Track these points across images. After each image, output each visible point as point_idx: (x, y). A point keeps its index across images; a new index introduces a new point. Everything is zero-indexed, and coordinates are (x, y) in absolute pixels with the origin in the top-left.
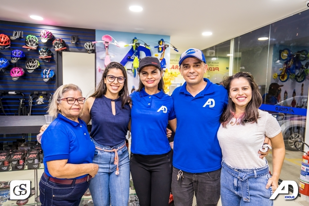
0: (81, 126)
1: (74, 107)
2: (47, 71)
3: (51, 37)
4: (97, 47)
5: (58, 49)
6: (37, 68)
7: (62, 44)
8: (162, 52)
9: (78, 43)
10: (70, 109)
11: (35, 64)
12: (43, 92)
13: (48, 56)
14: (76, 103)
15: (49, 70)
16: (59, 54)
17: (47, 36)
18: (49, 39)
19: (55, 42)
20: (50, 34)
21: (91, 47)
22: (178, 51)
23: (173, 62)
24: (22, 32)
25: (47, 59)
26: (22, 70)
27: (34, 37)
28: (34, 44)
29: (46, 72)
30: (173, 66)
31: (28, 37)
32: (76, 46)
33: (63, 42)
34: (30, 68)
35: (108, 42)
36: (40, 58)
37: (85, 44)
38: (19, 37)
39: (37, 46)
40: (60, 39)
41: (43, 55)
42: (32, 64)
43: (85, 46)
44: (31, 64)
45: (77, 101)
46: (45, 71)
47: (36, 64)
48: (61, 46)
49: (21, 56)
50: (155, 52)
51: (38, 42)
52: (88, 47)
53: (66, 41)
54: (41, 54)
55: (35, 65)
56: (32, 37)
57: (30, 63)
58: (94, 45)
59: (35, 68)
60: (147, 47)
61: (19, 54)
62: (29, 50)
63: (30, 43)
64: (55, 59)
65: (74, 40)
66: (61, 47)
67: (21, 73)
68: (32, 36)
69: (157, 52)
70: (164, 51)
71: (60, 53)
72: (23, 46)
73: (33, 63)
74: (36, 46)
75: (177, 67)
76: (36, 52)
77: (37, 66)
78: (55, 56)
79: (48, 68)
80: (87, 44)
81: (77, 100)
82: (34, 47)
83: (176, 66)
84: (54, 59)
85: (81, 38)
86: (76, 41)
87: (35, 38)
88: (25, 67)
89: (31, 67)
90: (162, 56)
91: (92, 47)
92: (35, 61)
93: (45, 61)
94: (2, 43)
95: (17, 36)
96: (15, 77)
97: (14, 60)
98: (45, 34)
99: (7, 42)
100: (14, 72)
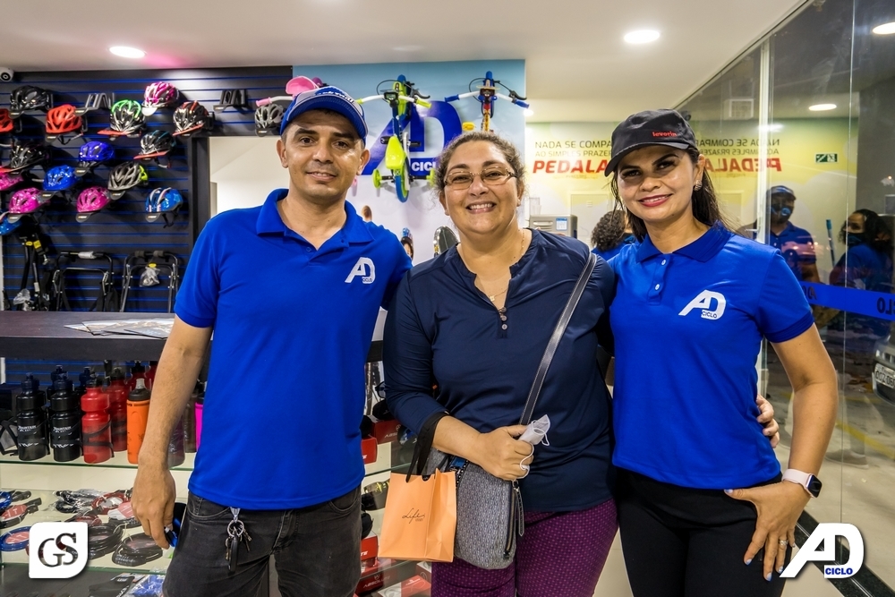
2: (159, 192)
3: (171, 98)
5: (182, 129)
6: (134, 188)
9: (245, 109)
11: (129, 177)
12: (156, 253)
13: (160, 151)
15: (165, 191)
17: (159, 97)
19: (178, 111)
21: (270, 118)
24: (114, 95)
25: (160, 160)
27: (132, 103)
28: (128, 123)
29: (156, 197)
31: (115, 105)
32: (241, 118)
34: (116, 188)
39: (136, 127)
40: (192, 104)
41: (148, 150)
42: (123, 176)
44: (118, 177)
46: (156, 194)
47: (134, 175)
48: (189, 122)
49: (99, 156)
51: (138, 116)
52: (261, 116)
54: (143, 146)
55: (130, 179)
56: (125, 106)
57: (116, 174)
59: (127, 187)
61: (95, 152)
62: (113, 139)
63: (117, 122)
64: (188, 160)
65: (227, 101)
66: (190, 125)
67: (101, 202)
68: (128, 102)
70: (487, 108)
71: (199, 141)
72: (102, 129)
73: (125, 172)
74: (132, 128)
77: (136, 182)
79: (164, 186)
80: (261, 110)
82: (129, 131)
85: (251, 94)
86: (232, 103)
87: (132, 106)
88: (108, 185)
89: (118, 184)
91: (274, 117)
92: (131, 167)
93: (160, 165)
94: (58, 127)
95: (94, 106)
96: (83, 214)
97: (82, 168)
98: (155, 92)
99: (72, 124)
100: (83, 201)
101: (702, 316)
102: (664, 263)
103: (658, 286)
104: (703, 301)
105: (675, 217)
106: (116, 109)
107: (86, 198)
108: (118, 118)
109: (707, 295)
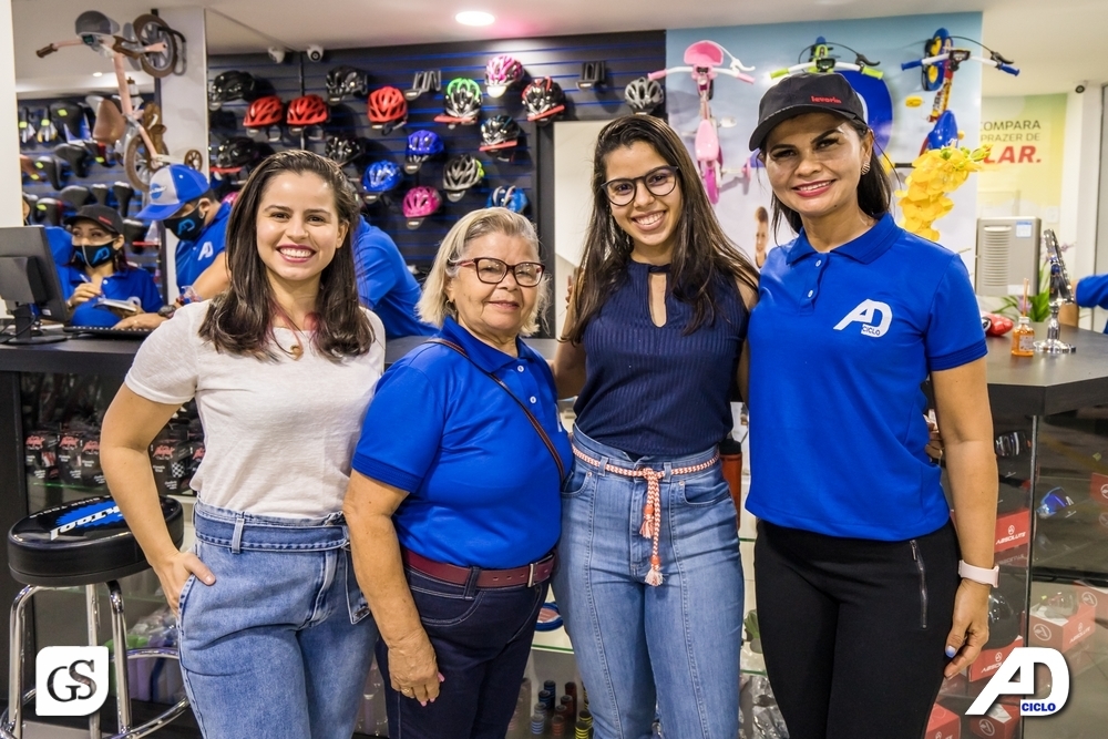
0: (521, 369)
1: (498, 295)
2: (503, 191)
3: (518, 76)
4: (672, 94)
5: (537, 113)
6: (475, 187)
7: (551, 94)
8: (941, 87)
9: (604, 86)
10: (485, 301)
11: (468, 173)
13: (507, 141)
14: (508, 281)
15: (510, 190)
16: (542, 133)
17: (506, 74)
18: (512, 84)
19: (529, 90)
20: (515, 67)
21: (647, 96)
22: (1015, 73)
23: (1010, 130)
24: (439, 73)
25: (505, 152)
26: (435, 194)
27: (469, 82)
28: (468, 107)
29: (501, 196)
30: (1010, 149)
31: (451, 85)
32: (598, 97)
33: (556, 87)
34: (454, 187)
35: (706, 70)
36: (482, 149)
37: (629, 87)
38: (427, 90)
39: (476, 111)
40: (545, 81)
41: (493, 141)
42: (462, 173)
43: (627, 93)
44: (457, 173)
45: (514, 275)
46: (499, 194)
47: (472, 170)
48: (546, 104)
49: (431, 149)
50: (911, 90)
51: (480, 98)
52: (636, 95)
53: (564, 85)
54: (485, 135)
55: (469, 176)
56: (464, 86)
57: (454, 170)
58: (659, 86)
59: (467, 186)
60: (868, 71)
61: (426, 144)
62: (452, 127)
63: (455, 106)
64: (532, 152)
65: (589, 76)
66: (547, 106)
67: (432, 205)
68: (465, 81)
69: (920, 87)
70: (950, 77)
71: (545, 128)
72: (438, 115)
73: (463, 168)
74: (472, 113)
75: (1028, 152)
76: (473, 131)
77: (476, 179)
78: (531, 142)
79: (507, 184)
80: (634, 87)
81: (511, 269)
82: (468, 116)
83: (1024, 149)
84: (529, 151)
85: (614, 67)
86: (596, 79)
87: (472, 86)
88: (442, 184)
89: (456, 182)
90: (937, 101)
91: (653, 94)
92: (469, 161)
93: (500, 159)
94: (384, 114)
95: (423, 86)
96: (414, 219)
97: (413, 163)
98: (501, 67)
99: (398, 110)
100: (412, 204)
101: (863, 332)
102: (818, 263)
103: (811, 292)
104: (864, 313)
105: (837, 209)
106: (453, 90)
107: (415, 200)
108: (457, 100)
109: (870, 306)
